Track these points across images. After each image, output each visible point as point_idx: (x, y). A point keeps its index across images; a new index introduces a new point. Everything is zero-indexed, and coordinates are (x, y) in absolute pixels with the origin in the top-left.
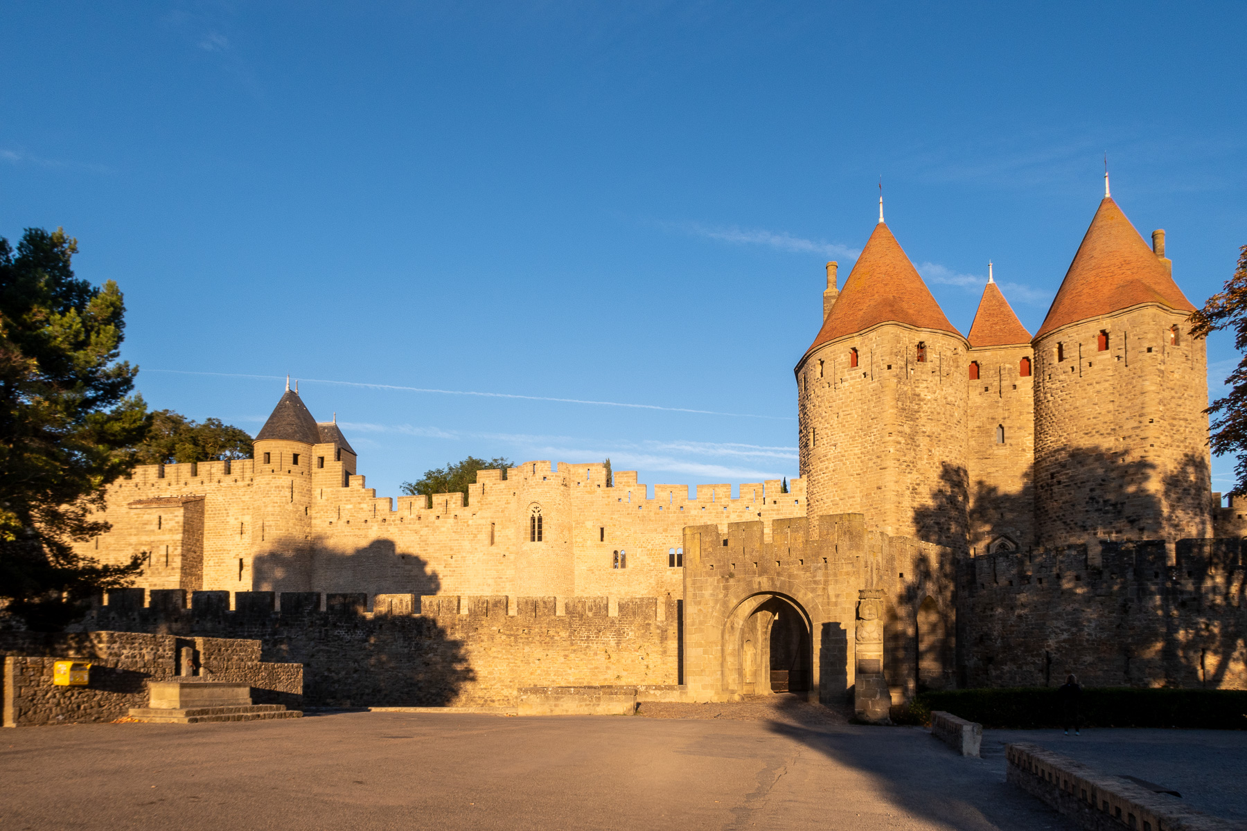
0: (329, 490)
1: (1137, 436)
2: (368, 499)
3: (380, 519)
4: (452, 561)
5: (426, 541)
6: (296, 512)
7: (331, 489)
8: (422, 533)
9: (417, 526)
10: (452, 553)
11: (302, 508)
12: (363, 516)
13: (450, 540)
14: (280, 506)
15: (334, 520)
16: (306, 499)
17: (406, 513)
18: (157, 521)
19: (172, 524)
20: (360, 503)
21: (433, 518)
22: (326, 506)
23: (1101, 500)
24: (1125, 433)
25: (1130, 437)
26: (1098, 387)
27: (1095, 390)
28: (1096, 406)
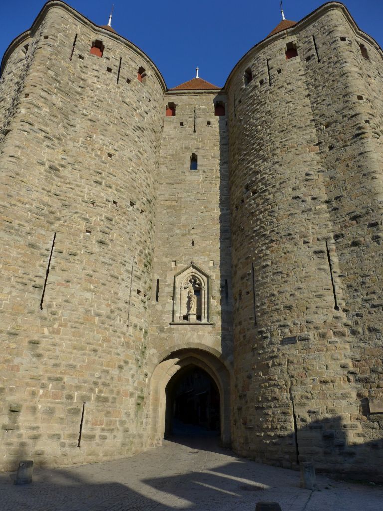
24: (328, 120)
25: (336, 121)
26: (289, 87)
27: (288, 90)
28: (291, 104)
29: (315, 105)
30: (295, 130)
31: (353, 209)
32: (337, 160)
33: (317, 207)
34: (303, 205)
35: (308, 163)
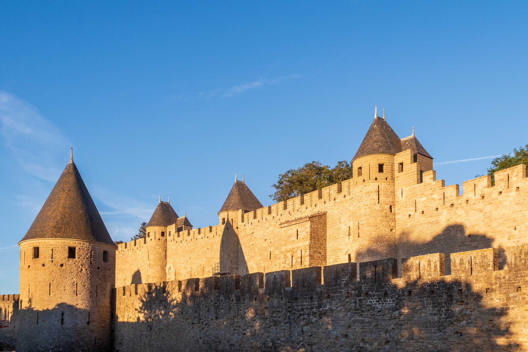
0: (407, 188)
2: (438, 189)
3: (448, 204)
4: (516, 233)
5: (490, 217)
6: (382, 211)
7: (409, 187)
8: (485, 211)
9: (481, 205)
10: (515, 224)
11: (387, 207)
12: (434, 205)
13: (513, 212)
14: (370, 208)
15: (412, 213)
16: (390, 199)
17: (471, 195)
18: (295, 234)
19: (304, 234)
20: (431, 194)
21: (495, 194)
22: (406, 202)
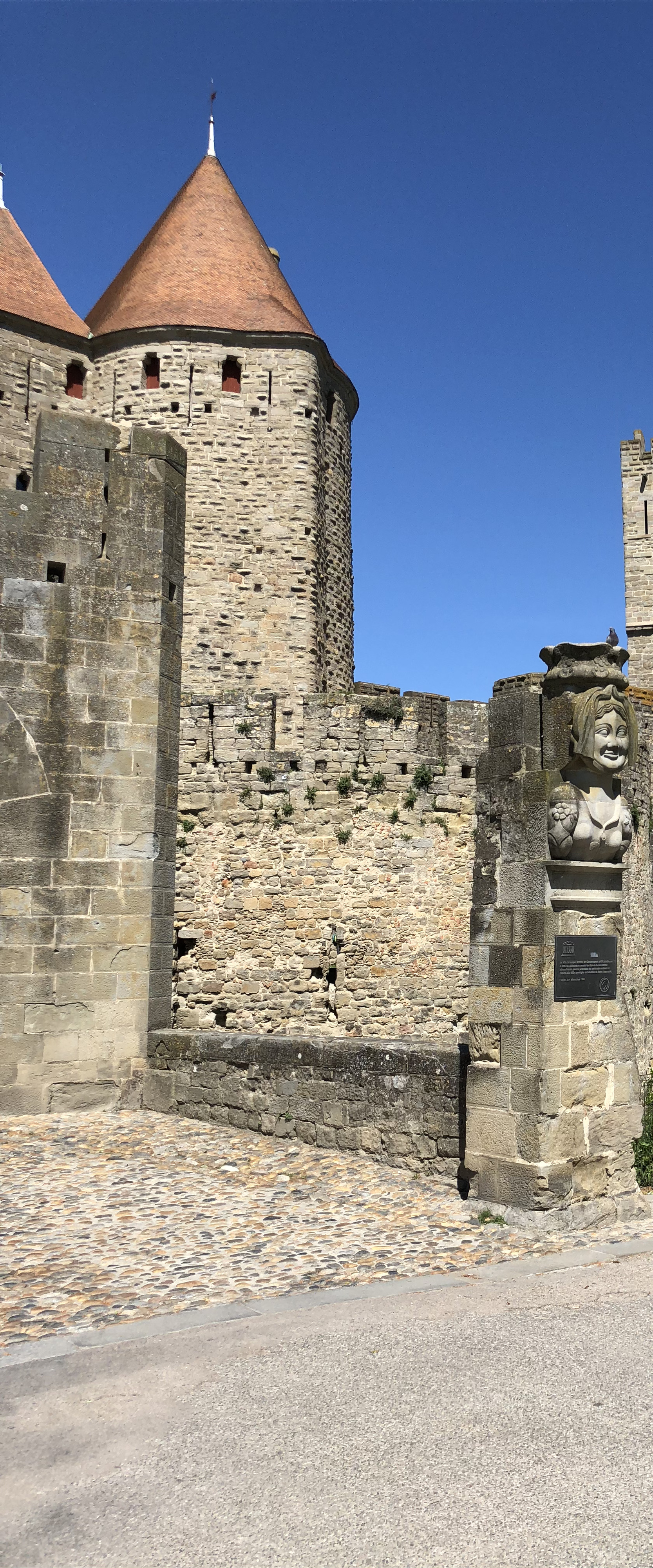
1: (287, 552)
23: (219, 652)
24: (264, 543)
25: (272, 552)
26: (221, 453)
27: (216, 456)
28: (217, 485)
29: (251, 504)
30: (216, 536)
31: (269, 685)
32: (264, 611)
33: (227, 667)
34: (210, 659)
35: (227, 599)
